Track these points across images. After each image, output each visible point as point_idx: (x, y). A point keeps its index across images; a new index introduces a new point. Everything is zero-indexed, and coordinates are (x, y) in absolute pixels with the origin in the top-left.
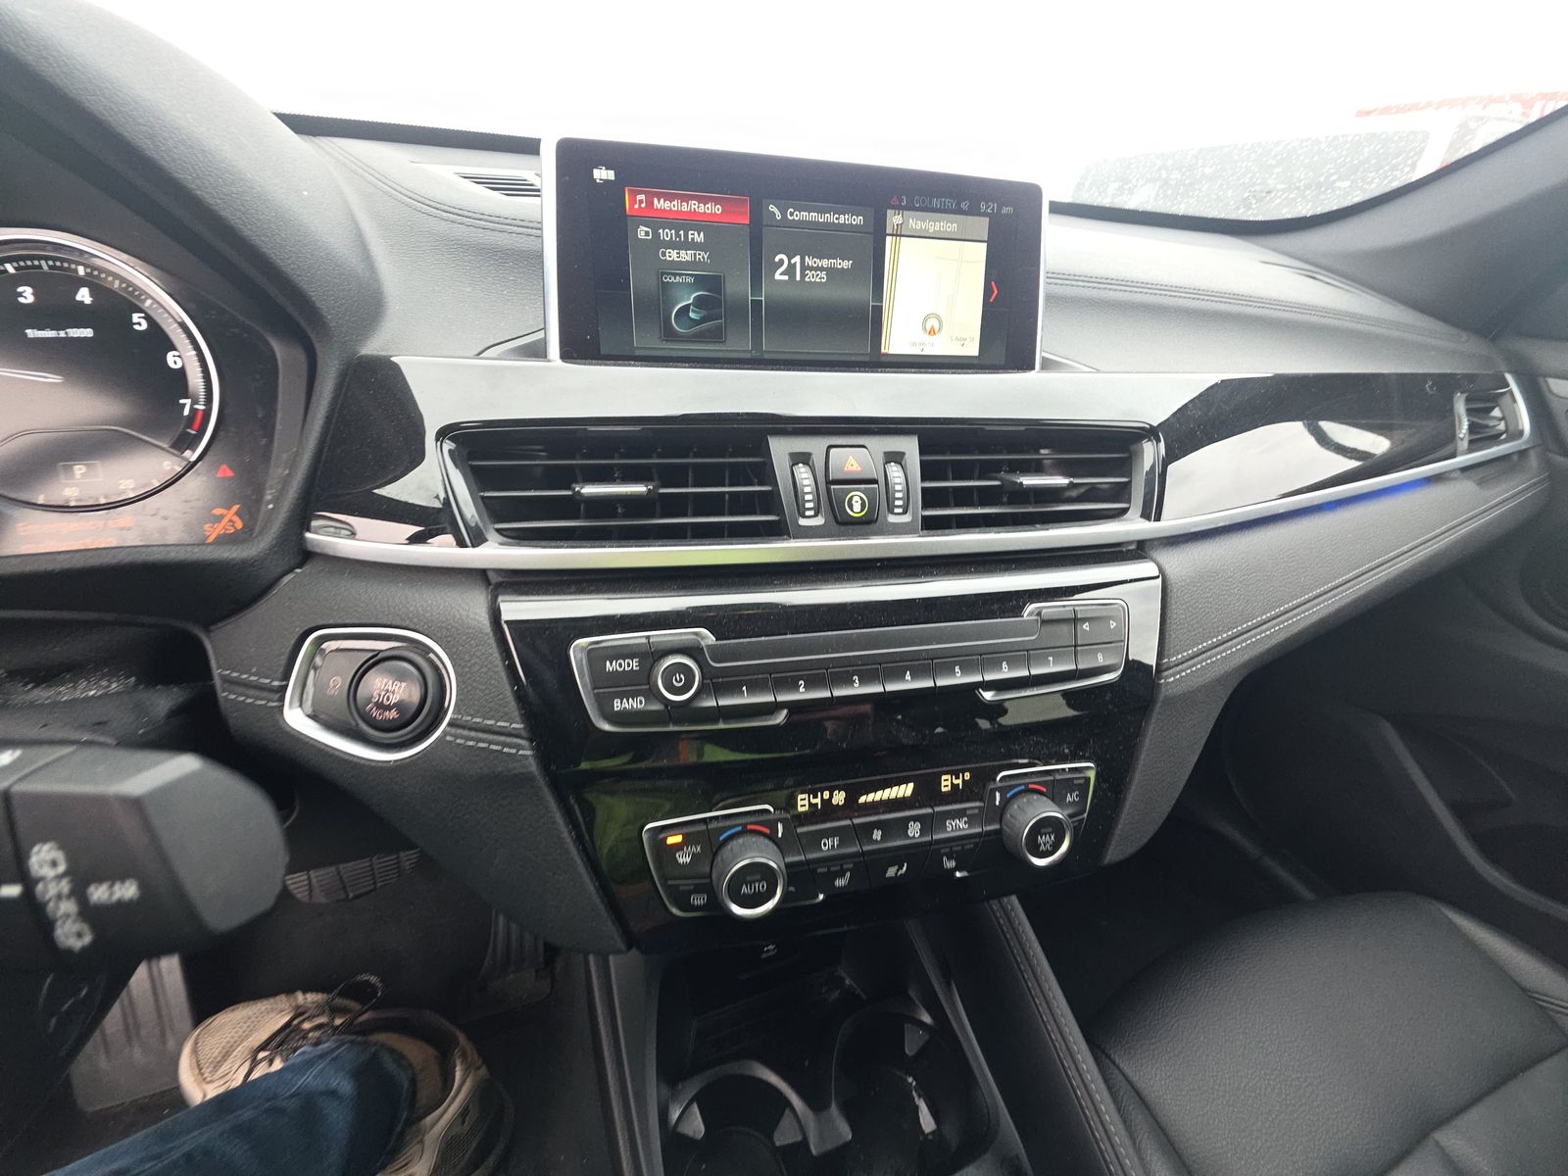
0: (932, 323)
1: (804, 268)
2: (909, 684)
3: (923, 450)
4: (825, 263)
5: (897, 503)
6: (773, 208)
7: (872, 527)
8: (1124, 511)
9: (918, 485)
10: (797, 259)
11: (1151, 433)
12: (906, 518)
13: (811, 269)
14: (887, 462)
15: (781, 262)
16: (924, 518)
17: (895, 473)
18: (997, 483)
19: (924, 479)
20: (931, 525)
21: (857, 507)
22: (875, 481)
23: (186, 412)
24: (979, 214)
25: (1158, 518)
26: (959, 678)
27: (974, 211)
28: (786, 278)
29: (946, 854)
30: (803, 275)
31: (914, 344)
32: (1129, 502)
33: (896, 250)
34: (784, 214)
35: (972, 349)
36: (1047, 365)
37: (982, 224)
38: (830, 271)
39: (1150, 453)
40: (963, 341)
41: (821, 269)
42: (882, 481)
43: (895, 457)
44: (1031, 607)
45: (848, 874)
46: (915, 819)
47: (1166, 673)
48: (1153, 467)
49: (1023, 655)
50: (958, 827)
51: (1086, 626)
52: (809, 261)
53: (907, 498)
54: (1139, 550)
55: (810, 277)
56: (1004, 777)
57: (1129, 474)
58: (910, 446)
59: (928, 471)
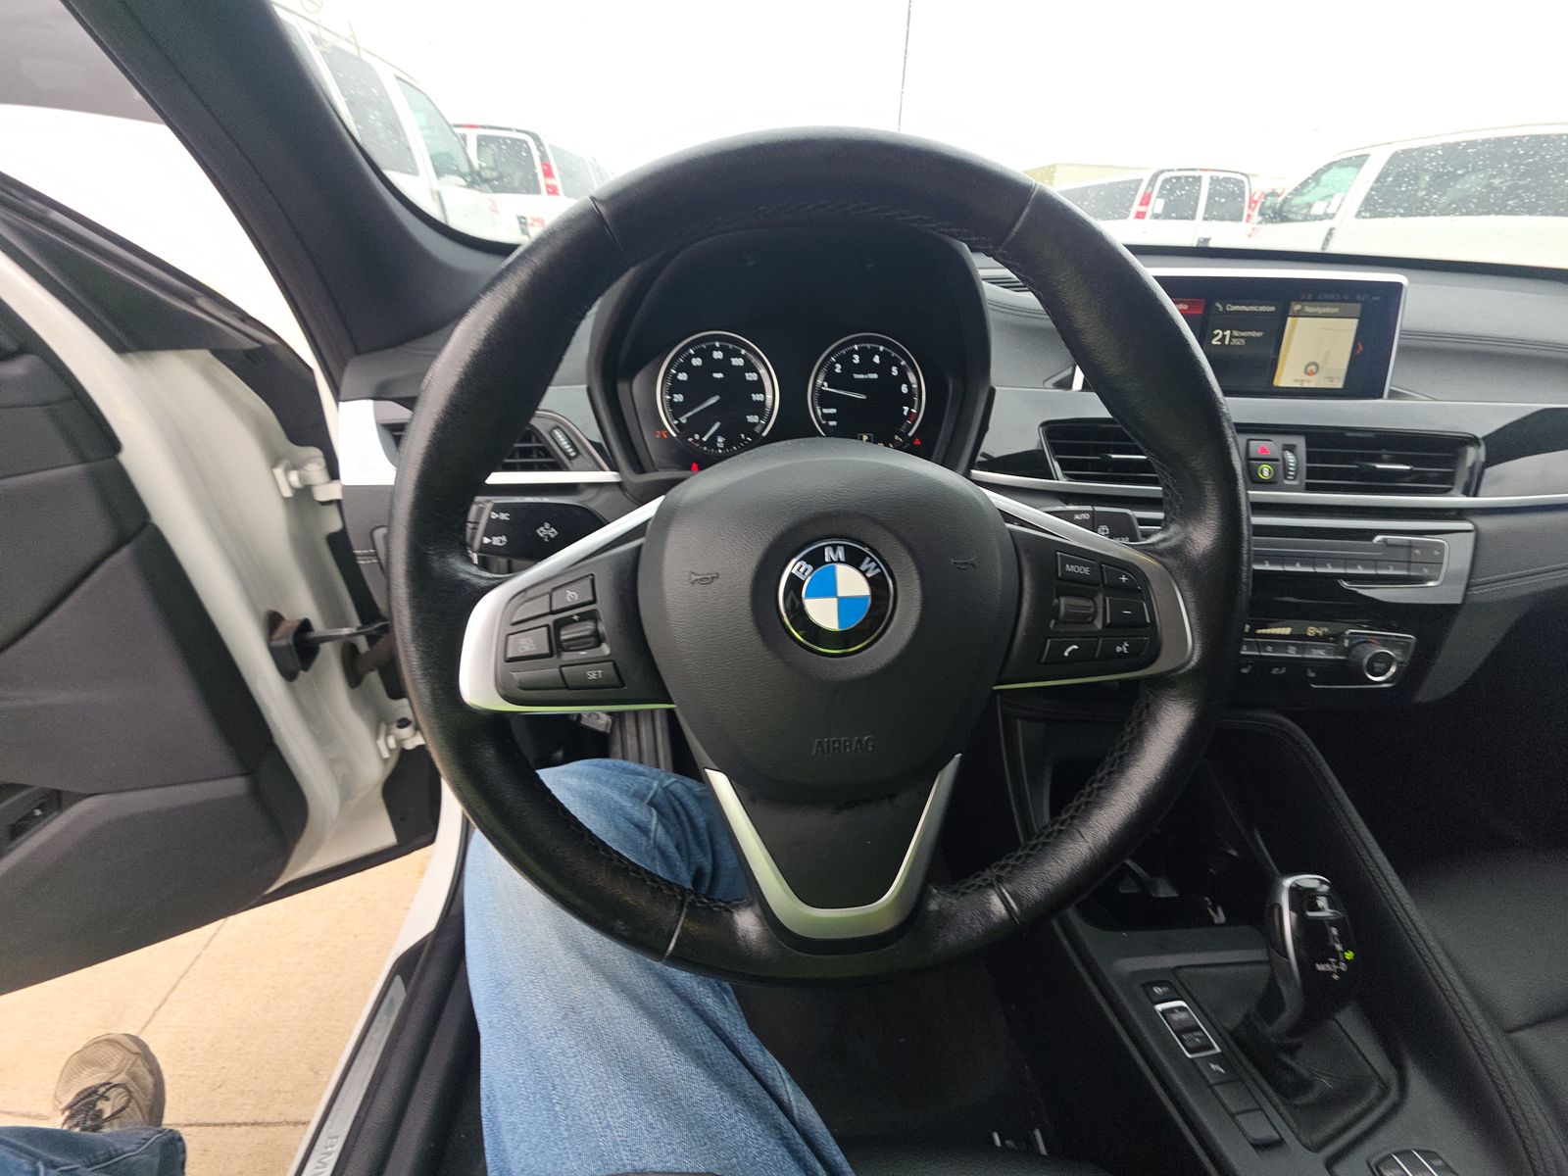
0: (1313, 368)
1: (1232, 337)
2: (1298, 568)
3: (1308, 445)
4: (1243, 334)
5: (1291, 473)
6: (1218, 305)
7: (1274, 486)
8: (1449, 490)
9: (1304, 464)
10: (1228, 333)
11: (1473, 441)
12: (1295, 483)
13: (1236, 337)
14: (1284, 450)
15: (1218, 334)
16: (1307, 484)
17: (1290, 457)
18: (1355, 467)
19: (1308, 461)
20: (1310, 488)
21: (1266, 473)
22: (1277, 460)
23: (905, 413)
24: (1357, 302)
25: (1475, 495)
26: (1330, 570)
27: (1352, 300)
28: (1219, 343)
29: (1311, 668)
30: (1230, 341)
31: (1296, 381)
32: (1453, 484)
33: (1293, 326)
34: (1224, 308)
35: (1339, 384)
36: (1393, 395)
37: (1357, 308)
38: (1247, 339)
39: (1474, 455)
40: (1331, 379)
41: (1241, 337)
42: (1281, 459)
43: (1291, 448)
44: (1379, 538)
45: (1250, 667)
46: (1293, 645)
47: (1473, 588)
48: (1474, 464)
49: (1375, 563)
50: (1319, 654)
51: (1417, 552)
52: (1235, 333)
53: (1296, 472)
54: (1459, 513)
55: (1235, 342)
56: (1352, 633)
57: (1454, 468)
58: (1300, 442)
59: (1310, 458)
